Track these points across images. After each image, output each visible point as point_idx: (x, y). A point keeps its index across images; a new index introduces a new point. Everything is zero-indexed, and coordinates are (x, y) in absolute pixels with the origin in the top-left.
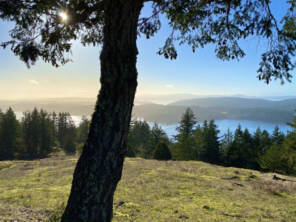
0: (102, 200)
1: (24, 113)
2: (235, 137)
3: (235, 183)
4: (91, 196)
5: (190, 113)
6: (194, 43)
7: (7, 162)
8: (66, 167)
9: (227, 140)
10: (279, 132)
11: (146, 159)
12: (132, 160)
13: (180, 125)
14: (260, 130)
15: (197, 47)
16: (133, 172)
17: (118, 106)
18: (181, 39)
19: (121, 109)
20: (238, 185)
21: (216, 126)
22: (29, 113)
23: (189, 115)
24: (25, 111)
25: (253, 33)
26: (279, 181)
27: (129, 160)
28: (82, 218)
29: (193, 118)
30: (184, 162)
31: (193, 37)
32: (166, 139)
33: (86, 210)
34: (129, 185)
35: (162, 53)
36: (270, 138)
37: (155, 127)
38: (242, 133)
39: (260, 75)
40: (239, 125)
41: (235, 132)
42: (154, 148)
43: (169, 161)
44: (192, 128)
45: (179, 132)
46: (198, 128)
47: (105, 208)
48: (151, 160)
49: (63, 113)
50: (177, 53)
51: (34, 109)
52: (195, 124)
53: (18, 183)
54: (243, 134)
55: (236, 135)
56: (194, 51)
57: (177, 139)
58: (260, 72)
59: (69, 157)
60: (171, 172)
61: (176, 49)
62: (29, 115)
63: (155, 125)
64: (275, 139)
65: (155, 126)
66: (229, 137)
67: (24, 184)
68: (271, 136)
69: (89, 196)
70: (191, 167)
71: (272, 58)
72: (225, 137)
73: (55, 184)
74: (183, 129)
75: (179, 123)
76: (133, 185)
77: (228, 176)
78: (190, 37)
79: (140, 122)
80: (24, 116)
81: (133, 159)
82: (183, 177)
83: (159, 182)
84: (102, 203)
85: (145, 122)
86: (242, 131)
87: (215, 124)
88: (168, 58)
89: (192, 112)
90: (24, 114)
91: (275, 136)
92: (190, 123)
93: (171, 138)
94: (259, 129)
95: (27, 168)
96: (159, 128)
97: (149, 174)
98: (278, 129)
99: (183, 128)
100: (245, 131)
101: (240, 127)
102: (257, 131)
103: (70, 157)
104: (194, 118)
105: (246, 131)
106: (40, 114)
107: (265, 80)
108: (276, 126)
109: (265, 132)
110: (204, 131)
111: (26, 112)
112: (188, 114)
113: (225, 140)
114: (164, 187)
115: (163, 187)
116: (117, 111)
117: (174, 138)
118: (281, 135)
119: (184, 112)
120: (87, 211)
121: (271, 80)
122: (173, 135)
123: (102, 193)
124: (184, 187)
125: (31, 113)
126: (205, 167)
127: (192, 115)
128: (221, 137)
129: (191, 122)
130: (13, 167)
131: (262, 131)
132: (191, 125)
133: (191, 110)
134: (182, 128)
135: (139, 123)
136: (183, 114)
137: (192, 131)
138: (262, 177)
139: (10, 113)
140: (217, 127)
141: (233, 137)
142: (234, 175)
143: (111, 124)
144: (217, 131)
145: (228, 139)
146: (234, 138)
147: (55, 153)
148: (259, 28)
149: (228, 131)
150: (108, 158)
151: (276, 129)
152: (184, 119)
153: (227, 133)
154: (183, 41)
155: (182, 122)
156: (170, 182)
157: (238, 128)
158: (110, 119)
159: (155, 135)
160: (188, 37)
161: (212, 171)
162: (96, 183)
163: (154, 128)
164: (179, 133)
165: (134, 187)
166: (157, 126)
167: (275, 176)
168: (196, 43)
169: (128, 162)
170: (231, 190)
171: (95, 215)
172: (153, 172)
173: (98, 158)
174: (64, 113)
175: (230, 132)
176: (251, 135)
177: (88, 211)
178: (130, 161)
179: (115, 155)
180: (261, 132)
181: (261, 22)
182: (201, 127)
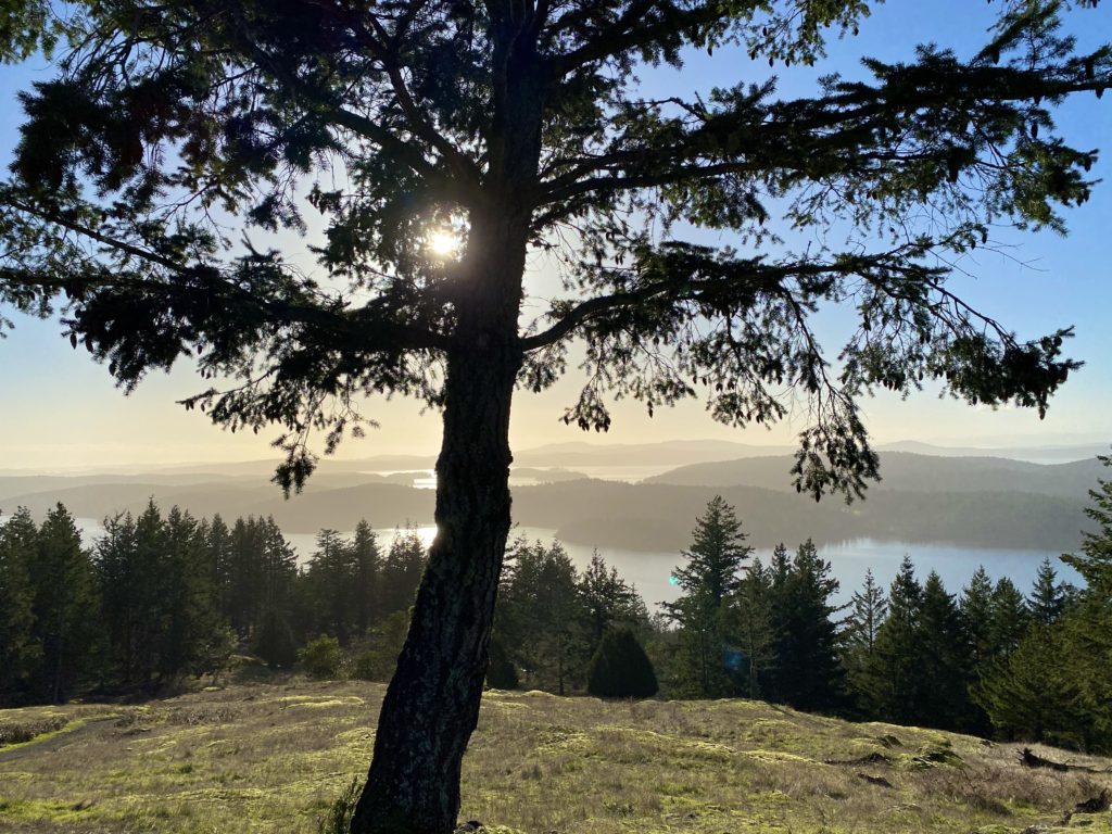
0: (439, 767)
1: (109, 523)
2: (891, 605)
3: (861, 776)
4: (419, 759)
5: (726, 517)
6: (650, 395)
7: (49, 712)
8: (273, 725)
9: (866, 617)
10: (1055, 585)
11: (562, 694)
12: (507, 699)
13: (689, 563)
14: (986, 579)
15: (659, 403)
16: (511, 739)
17: (471, 572)
18: (617, 387)
19: (478, 578)
20: (871, 780)
21: (825, 566)
22: (128, 522)
23: (720, 523)
24: (113, 517)
25: (780, 381)
26: (1043, 770)
27: (497, 699)
28: (401, 803)
29: (737, 534)
30: (698, 704)
31: (649, 380)
32: (637, 619)
33: (409, 787)
34: (496, 780)
35: (573, 419)
36: (1026, 608)
37: (596, 572)
38: (920, 590)
39: (798, 481)
40: (906, 560)
41: (890, 589)
42: (593, 650)
43: (645, 703)
44: (735, 574)
45: (685, 588)
46: (754, 575)
47: (446, 783)
48: (578, 699)
49: (252, 522)
50: (610, 416)
51: (145, 508)
52: (743, 557)
53: (123, 778)
54: (923, 595)
55: (896, 599)
56: (651, 413)
57: (677, 617)
58: (798, 475)
59: (275, 688)
60: (641, 738)
61: (607, 408)
62: (127, 529)
63: (596, 564)
64: (1042, 613)
65: (593, 567)
66: (873, 607)
67: (146, 782)
68: (1029, 602)
69: (413, 759)
70: (724, 723)
71: (824, 441)
72: (858, 608)
73: (250, 781)
74: (700, 577)
75: (684, 554)
76: (509, 780)
77: (851, 754)
78: (640, 382)
79: (540, 553)
80: (109, 535)
81: (510, 694)
82: (683, 755)
83: (596, 770)
84: (439, 774)
85: (558, 550)
86: (916, 584)
87: (820, 558)
88: (588, 429)
89: (732, 511)
90: (108, 528)
91: (1044, 600)
92: (726, 556)
93: (657, 613)
94: (981, 574)
95: (128, 730)
96: (609, 577)
97: (565, 745)
98: (1052, 576)
99: (699, 574)
100: (928, 583)
101: (908, 567)
102: (974, 583)
103: (277, 691)
104: (738, 537)
105: (934, 583)
106: (168, 528)
107: (810, 493)
108: (1043, 565)
109: (1005, 586)
110: (775, 587)
111: (117, 518)
112: (716, 520)
113: (858, 618)
114: (614, 786)
115: (608, 788)
116: (470, 582)
117: (668, 613)
118: (1065, 595)
119: (703, 513)
120: (410, 790)
121: (823, 493)
122: (664, 603)
123: (439, 753)
124: (679, 787)
125: (135, 522)
126: (775, 722)
127: (730, 523)
128: (844, 607)
129: (728, 552)
130: (75, 728)
131: (994, 584)
132: (730, 562)
133: (726, 507)
134: (694, 574)
135: (536, 554)
136: (698, 521)
137: (733, 586)
138: (984, 757)
139: (61, 523)
140: (827, 568)
141: (886, 606)
142: (876, 748)
143: (456, 609)
144: (828, 583)
145: (870, 615)
146: (888, 612)
147: (217, 674)
148: (793, 369)
149: (869, 583)
150: (450, 681)
151: (1042, 576)
152: (701, 539)
153: (863, 592)
154: (623, 392)
155: (694, 549)
156: (634, 771)
157: (901, 574)
158: (454, 599)
159: (593, 602)
160: (634, 382)
161: (796, 736)
162: (427, 733)
163: (590, 573)
164: (686, 594)
165: (512, 788)
166: (602, 566)
167: (1027, 752)
168: (655, 396)
169: (494, 706)
170: (837, 796)
171: (427, 797)
172: (581, 739)
173: (432, 682)
174: (256, 520)
175: (876, 587)
176: (955, 598)
177: (412, 788)
178: (500, 704)
179: (465, 675)
180: (991, 586)
181: (796, 357)
182: (764, 568)
